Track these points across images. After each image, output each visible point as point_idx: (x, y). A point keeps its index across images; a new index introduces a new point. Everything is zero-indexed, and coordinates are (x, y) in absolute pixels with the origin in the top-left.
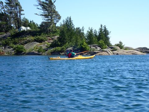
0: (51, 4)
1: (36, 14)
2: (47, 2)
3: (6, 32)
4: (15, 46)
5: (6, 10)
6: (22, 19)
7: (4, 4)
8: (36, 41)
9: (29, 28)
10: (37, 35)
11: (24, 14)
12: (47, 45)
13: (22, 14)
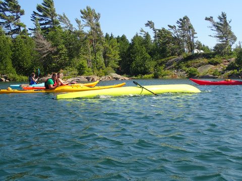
0: (226, 24)
1: (210, 36)
2: (222, 23)
3: (179, 55)
4: (187, 69)
5: (179, 34)
6: (195, 42)
7: (177, 28)
8: (210, 63)
9: (202, 51)
10: (211, 58)
11: (197, 37)
12: (222, 68)
13: (195, 37)
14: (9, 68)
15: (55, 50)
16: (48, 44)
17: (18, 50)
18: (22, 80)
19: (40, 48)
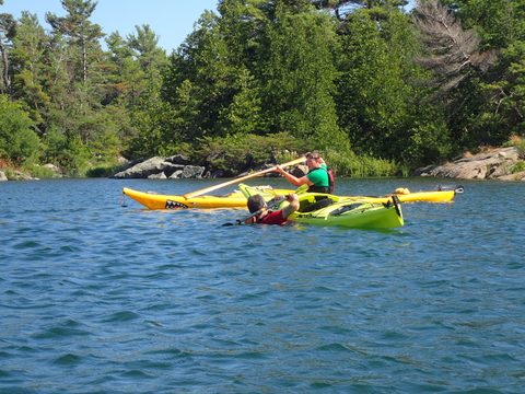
14: (324, 128)
15: (493, 60)
16: (464, 42)
17: (357, 63)
18: (372, 174)
19: (438, 53)
